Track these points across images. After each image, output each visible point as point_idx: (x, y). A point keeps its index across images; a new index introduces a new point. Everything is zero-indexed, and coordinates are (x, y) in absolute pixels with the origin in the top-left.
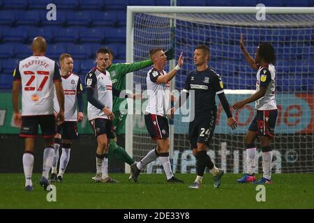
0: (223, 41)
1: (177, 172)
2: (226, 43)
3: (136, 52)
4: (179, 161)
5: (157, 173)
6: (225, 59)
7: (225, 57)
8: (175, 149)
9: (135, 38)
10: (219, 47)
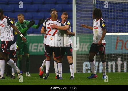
0: (118, 10)
1: (97, 72)
2: (120, 11)
3: (77, 16)
4: (98, 67)
5: (88, 72)
6: (120, 19)
7: (119, 17)
8: (96, 61)
9: (77, 9)
10: (117, 13)
